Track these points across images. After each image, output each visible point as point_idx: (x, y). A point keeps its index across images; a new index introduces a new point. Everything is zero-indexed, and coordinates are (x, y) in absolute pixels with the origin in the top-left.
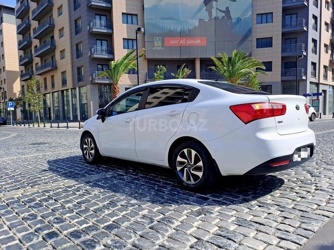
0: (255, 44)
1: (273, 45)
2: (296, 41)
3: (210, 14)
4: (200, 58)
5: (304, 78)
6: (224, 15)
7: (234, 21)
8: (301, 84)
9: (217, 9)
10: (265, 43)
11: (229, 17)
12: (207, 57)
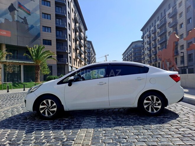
0: (42, 42)
1: (52, 44)
2: (63, 44)
3: (13, 18)
4: (6, 44)
5: (67, 63)
6: (23, 21)
7: (29, 26)
8: (66, 67)
9: (18, 16)
10: (48, 42)
11: (27, 23)
12: (12, 44)
